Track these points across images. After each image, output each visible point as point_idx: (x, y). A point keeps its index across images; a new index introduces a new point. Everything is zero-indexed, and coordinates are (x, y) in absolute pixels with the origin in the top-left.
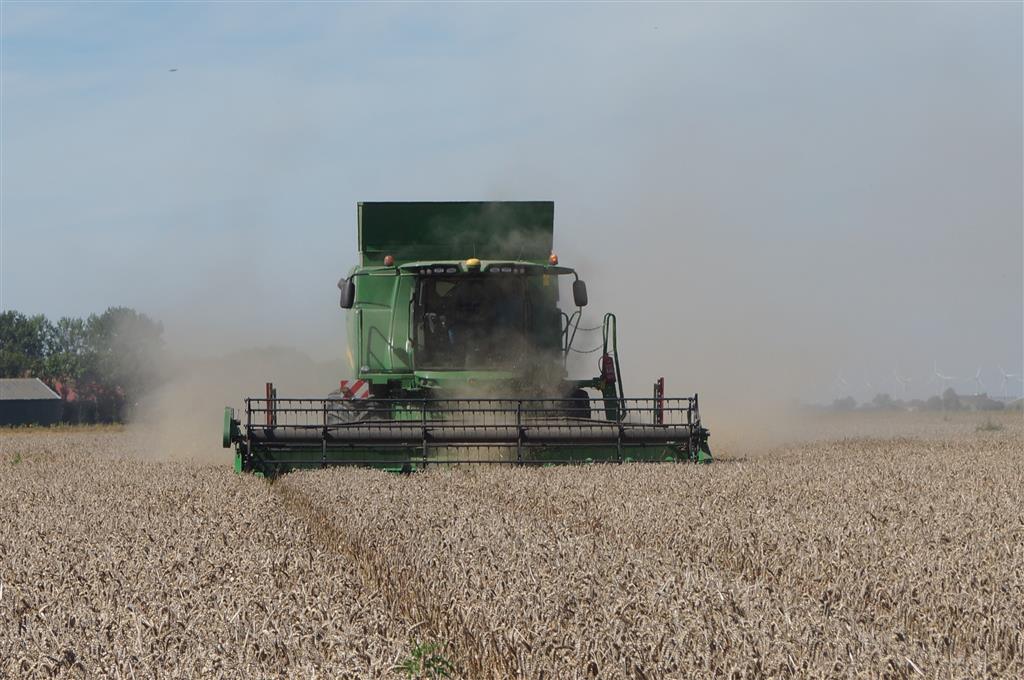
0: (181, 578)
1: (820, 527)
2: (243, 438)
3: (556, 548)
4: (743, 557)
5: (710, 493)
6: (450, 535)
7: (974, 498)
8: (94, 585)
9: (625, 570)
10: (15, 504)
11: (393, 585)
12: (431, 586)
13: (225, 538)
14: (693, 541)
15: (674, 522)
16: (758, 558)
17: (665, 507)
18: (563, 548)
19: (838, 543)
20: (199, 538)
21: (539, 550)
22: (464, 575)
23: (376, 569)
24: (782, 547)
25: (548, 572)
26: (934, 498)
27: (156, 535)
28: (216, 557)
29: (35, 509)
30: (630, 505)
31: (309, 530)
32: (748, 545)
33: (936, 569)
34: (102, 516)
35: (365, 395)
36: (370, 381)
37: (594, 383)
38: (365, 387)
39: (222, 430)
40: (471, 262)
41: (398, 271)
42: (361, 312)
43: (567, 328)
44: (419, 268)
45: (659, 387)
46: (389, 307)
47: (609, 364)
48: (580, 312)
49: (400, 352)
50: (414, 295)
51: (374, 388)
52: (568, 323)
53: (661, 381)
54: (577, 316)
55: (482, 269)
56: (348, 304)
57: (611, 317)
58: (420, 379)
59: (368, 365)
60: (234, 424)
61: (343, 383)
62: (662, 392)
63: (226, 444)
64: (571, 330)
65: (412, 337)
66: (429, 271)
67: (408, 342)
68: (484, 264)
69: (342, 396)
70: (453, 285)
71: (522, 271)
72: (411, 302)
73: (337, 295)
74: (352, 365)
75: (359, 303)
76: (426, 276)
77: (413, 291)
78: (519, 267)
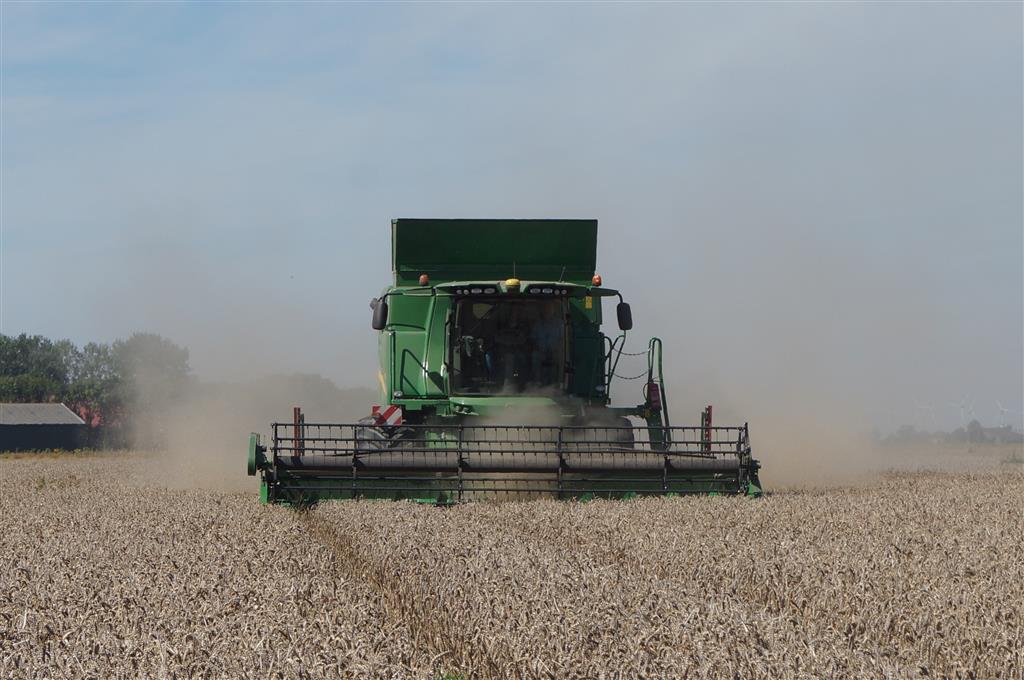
0: (205, 605)
1: (844, 559)
2: (269, 465)
3: (580, 578)
4: (767, 589)
5: (734, 524)
6: (475, 564)
7: (998, 531)
8: (118, 612)
9: (649, 602)
10: (39, 529)
11: (417, 614)
12: (454, 616)
13: (249, 565)
14: (717, 573)
15: (698, 553)
16: (783, 590)
17: (690, 538)
18: (588, 578)
19: (862, 575)
20: (223, 565)
21: (563, 581)
22: (487, 605)
23: (400, 599)
24: (806, 579)
25: (572, 602)
26: (958, 531)
27: (181, 562)
28: (239, 584)
29: (60, 534)
30: (654, 535)
31: (333, 558)
32: (772, 576)
33: (961, 603)
34: (127, 542)
35: (398, 421)
36: (403, 407)
37: (639, 411)
38: (398, 413)
39: (247, 456)
40: (510, 282)
41: (434, 291)
42: (394, 335)
43: (610, 353)
44: (456, 288)
45: (707, 416)
46: (424, 329)
47: (654, 391)
48: (624, 336)
49: (434, 376)
50: (450, 317)
51: (406, 414)
52: (612, 347)
53: (709, 409)
54: (621, 340)
55: (522, 289)
56: (380, 324)
57: (657, 342)
58: (456, 405)
59: (402, 389)
60: (260, 450)
61: (375, 409)
62: (710, 422)
63: (252, 472)
64: (614, 354)
65: (447, 361)
66: (466, 291)
67: (443, 366)
68: (524, 285)
69: (373, 422)
70: (491, 307)
71: (564, 292)
72: (447, 324)
73: (369, 315)
74: (385, 390)
75: (391, 325)
76: (463, 296)
77: (449, 312)
78: (561, 288)
